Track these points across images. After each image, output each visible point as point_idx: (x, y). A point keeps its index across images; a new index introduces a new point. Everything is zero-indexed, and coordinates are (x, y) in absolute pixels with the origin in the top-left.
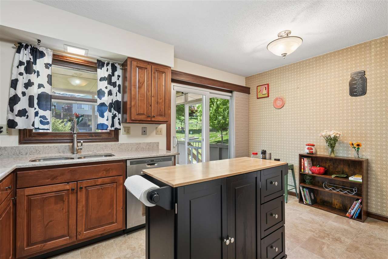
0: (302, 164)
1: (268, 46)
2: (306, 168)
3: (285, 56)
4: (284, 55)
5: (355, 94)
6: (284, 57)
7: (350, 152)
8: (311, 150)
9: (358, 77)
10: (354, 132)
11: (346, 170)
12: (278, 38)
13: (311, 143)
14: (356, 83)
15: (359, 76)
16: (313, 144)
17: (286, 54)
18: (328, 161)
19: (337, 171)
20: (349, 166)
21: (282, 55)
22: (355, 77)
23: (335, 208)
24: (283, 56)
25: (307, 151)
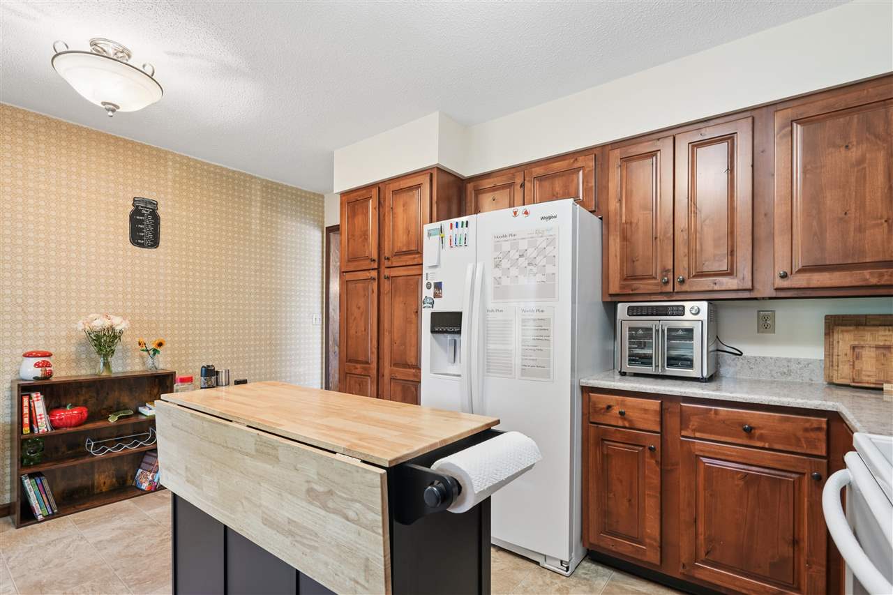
0: (26, 410)
1: (56, 59)
2: (41, 418)
3: (113, 111)
4: (111, 107)
5: (139, 241)
6: (110, 113)
7: (129, 361)
8: (48, 369)
9: (147, 211)
10: (137, 318)
11: (125, 399)
12: (89, 49)
13: (41, 349)
14: (143, 221)
15: (148, 208)
16: (47, 352)
17: (118, 108)
18: (84, 390)
19: (104, 407)
20: (131, 390)
21: (104, 103)
22: (142, 207)
23: (101, 493)
24: (108, 110)
25: (39, 372)
